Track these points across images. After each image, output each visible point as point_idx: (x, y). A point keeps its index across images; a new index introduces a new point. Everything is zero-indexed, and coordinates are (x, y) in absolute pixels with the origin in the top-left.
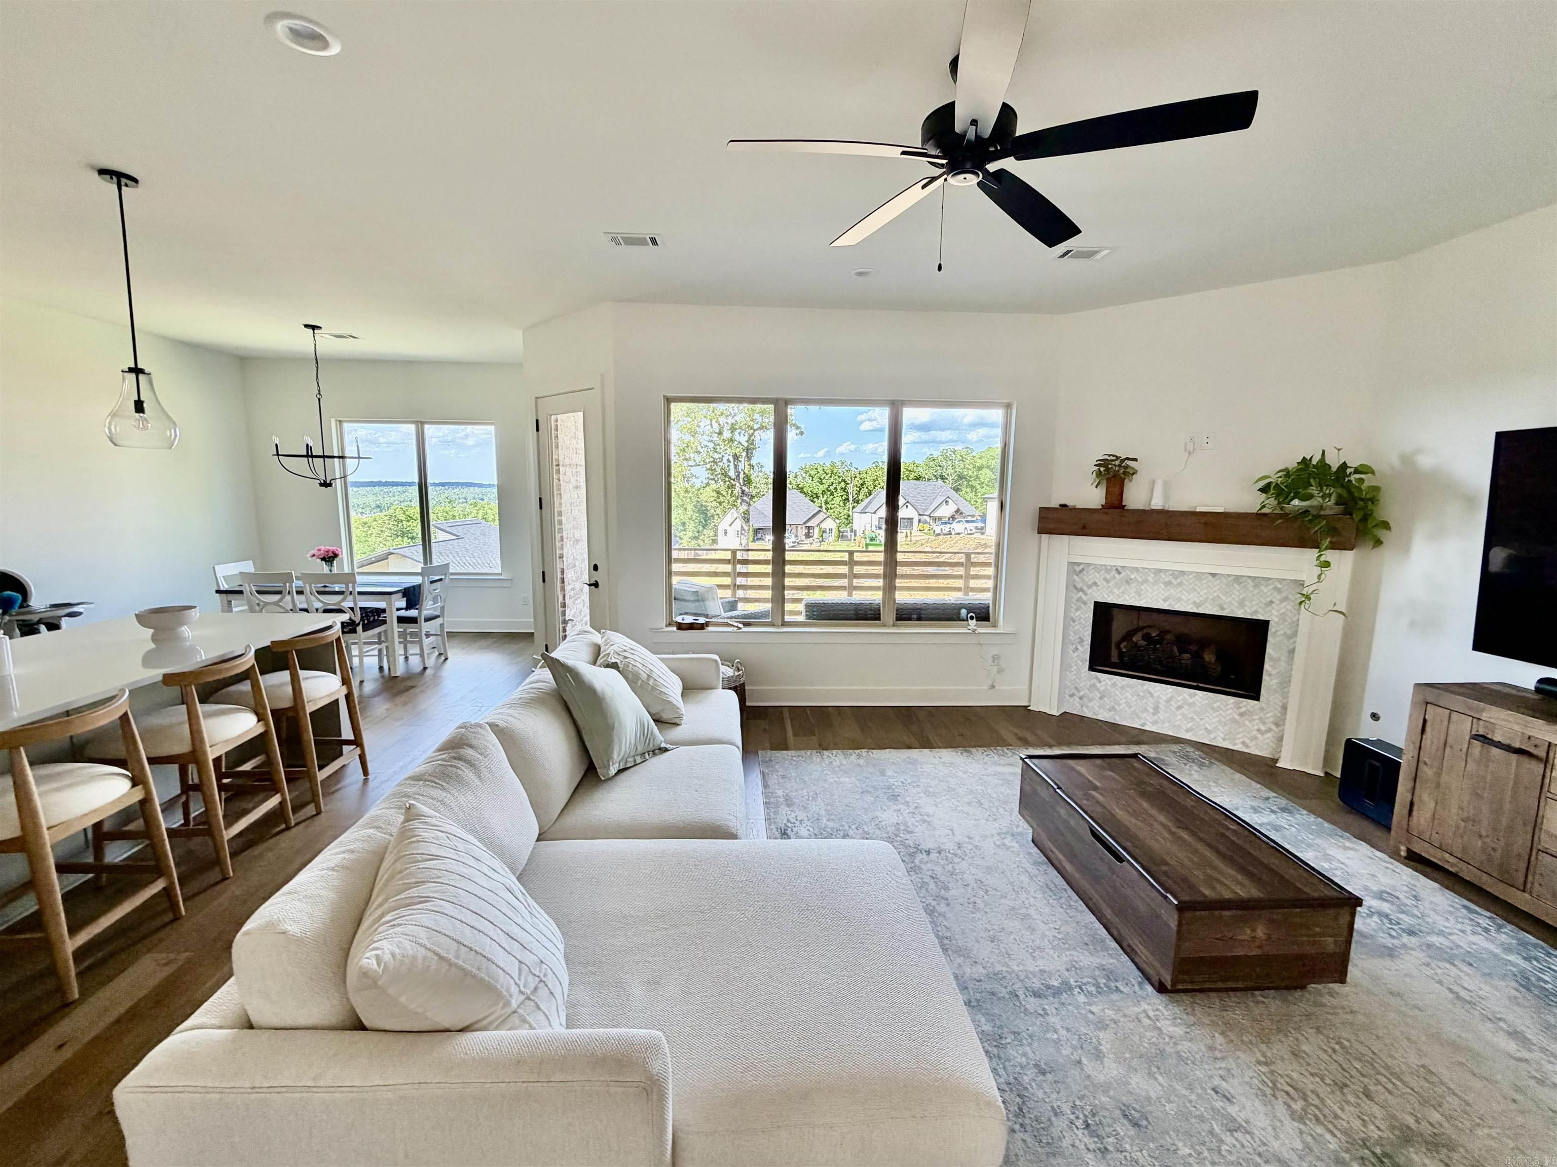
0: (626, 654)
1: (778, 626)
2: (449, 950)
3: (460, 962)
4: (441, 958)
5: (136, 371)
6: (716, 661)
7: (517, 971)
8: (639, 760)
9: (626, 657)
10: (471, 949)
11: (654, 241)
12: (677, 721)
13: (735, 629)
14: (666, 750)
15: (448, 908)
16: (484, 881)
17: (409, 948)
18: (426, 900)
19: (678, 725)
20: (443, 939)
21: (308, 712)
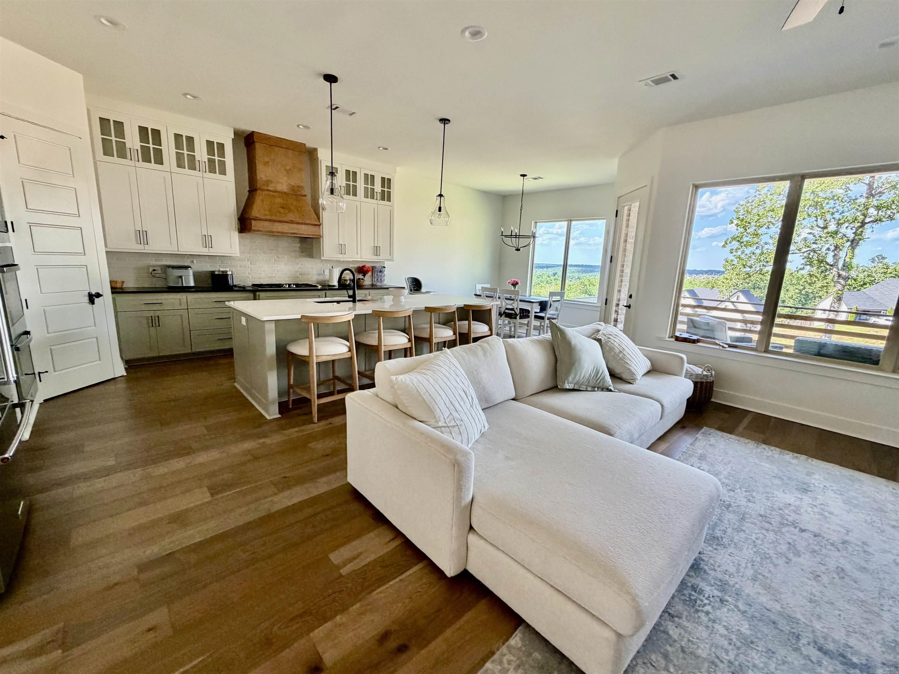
0: (610, 337)
1: (761, 352)
2: (422, 391)
3: (424, 397)
4: (418, 392)
5: (441, 195)
6: (682, 358)
7: (447, 415)
8: (589, 389)
9: (609, 338)
10: (430, 396)
11: (674, 77)
12: (632, 382)
13: (721, 348)
14: (611, 391)
15: (431, 380)
16: (455, 383)
17: (408, 381)
18: (425, 374)
19: (631, 383)
20: (421, 385)
21: (472, 337)
